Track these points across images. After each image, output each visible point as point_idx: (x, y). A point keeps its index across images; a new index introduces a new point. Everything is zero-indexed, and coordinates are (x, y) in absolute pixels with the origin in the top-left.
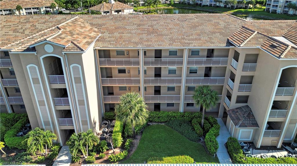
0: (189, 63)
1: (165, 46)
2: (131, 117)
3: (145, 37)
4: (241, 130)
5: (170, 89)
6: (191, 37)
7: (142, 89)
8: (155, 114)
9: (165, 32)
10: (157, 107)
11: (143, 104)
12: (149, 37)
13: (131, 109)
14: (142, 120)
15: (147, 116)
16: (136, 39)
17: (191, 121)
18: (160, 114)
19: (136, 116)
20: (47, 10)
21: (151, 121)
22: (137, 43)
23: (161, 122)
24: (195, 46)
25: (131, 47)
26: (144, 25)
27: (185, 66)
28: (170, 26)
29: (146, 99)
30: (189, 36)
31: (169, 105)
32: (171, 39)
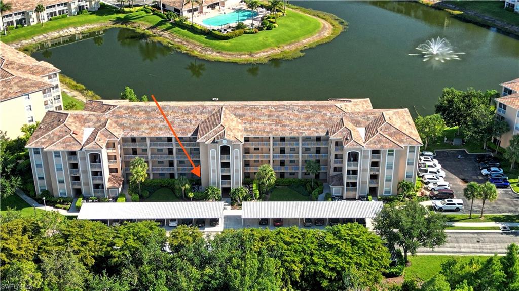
0: (303, 145)
1: (287, 135)
2: (266, 179)
3: (273, 126)
4: (334, 188)
5: (292, 162)
6: (304, 128)
7: (271, 162)
8: (280, 180)
9: (288, 123)
10: (282, 175)
11: (273, 172)
12: (276, 127)
13: (266, 174)
14: (272, 181)
15: (275, 179)
16: (267, 129)
17: (305, 185)
18: (284, 180)
19: (269, 179)
20: (81, 5)
21: (277, 185)
22: (268, 132)
23: (286, 186)
24: (306, 134)
25: (265, 135)
26: (272, 116)
27: (300, 147)
28: (292, 117)
29: (275, 169)
30: (303, 127)
31: (291, 174)
32: (292, 130)
